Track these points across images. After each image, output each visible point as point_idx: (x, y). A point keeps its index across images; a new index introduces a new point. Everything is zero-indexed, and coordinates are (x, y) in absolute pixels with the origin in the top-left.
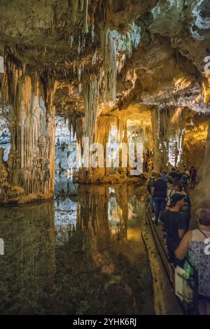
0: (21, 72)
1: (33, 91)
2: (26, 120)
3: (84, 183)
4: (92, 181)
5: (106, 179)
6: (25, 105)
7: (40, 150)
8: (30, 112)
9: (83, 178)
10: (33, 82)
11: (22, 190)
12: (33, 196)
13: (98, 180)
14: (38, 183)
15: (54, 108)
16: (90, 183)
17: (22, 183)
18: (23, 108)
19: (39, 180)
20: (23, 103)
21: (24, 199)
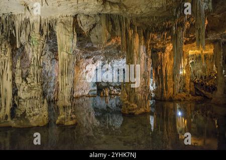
0: (132, 31)
1: (140, 42)
2: (137, 62)
3: (161, 100)
4: (166, 99)
5: (176, 98)
6: (136, 52)
7: (145, 80)
8: (139, 56)
9: (159, 96)
10: (139, 37)
11: (137, 106)
12: (142, 110)
13: (170, 98)
14: (144, 101)
15: (150, 52)
16: (165, 101)
17: (136, 102)
18: (135, 54)
19: (145, 100)
20: (135, 51)
21: (138, 112)
